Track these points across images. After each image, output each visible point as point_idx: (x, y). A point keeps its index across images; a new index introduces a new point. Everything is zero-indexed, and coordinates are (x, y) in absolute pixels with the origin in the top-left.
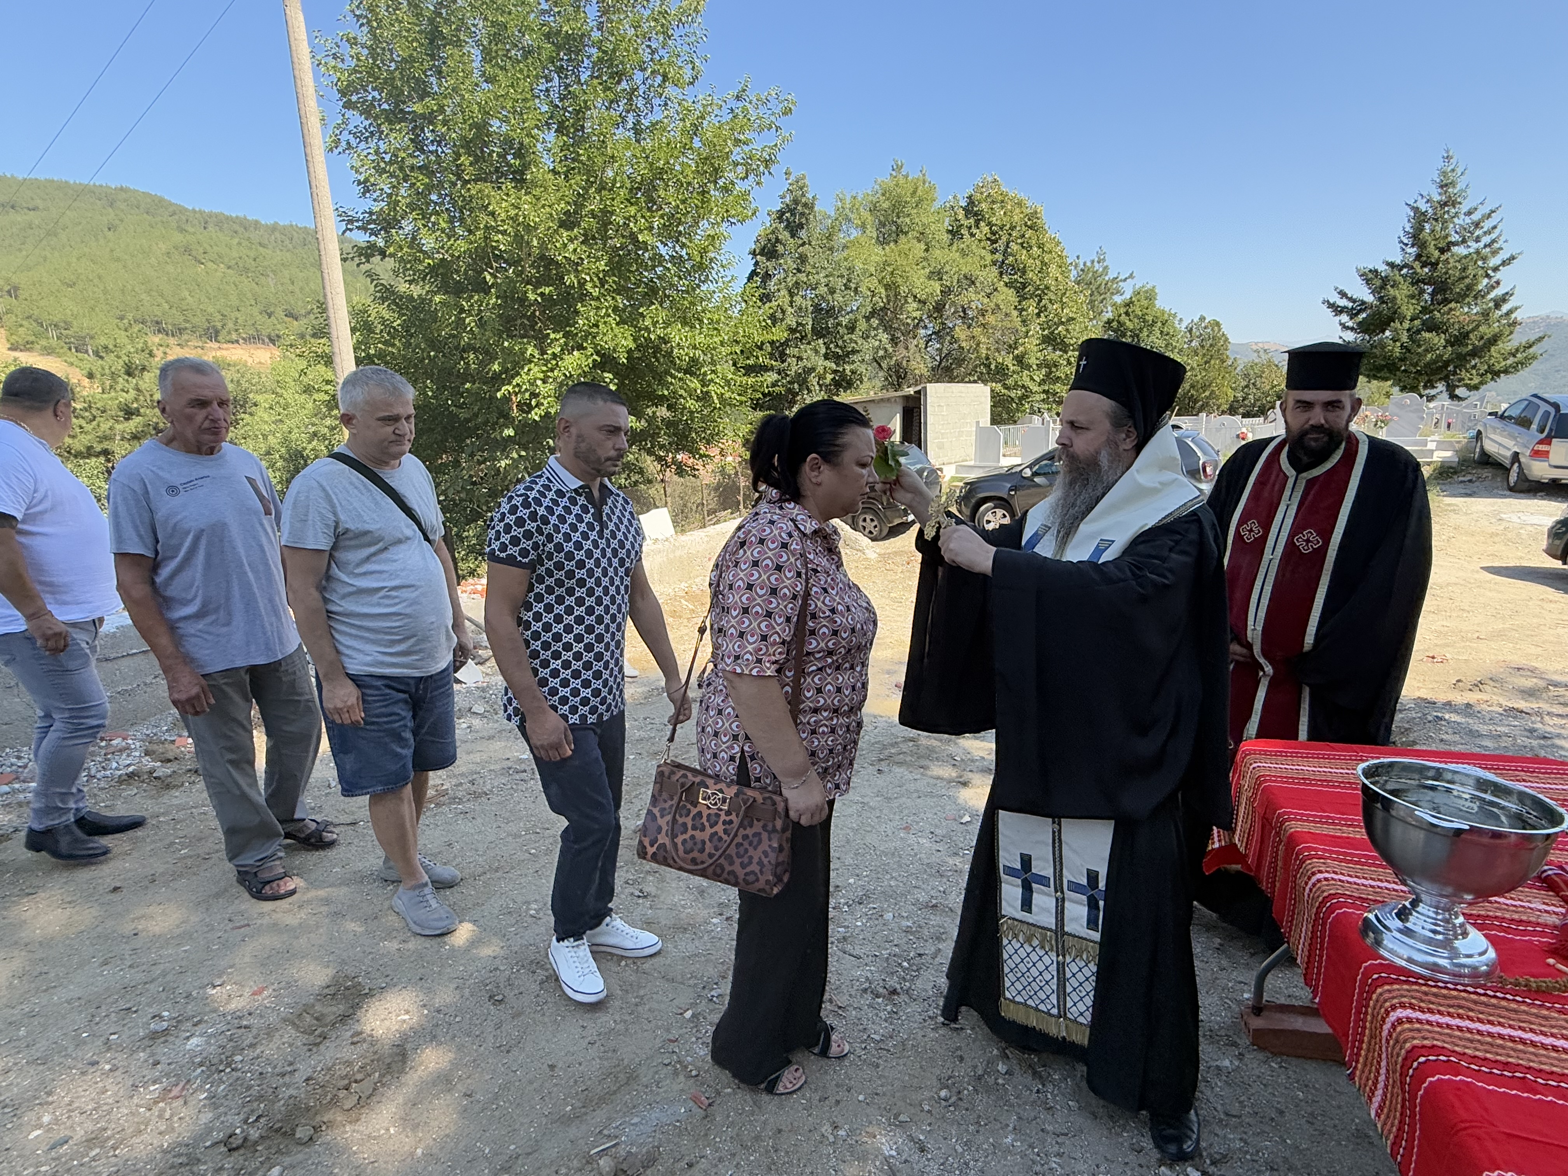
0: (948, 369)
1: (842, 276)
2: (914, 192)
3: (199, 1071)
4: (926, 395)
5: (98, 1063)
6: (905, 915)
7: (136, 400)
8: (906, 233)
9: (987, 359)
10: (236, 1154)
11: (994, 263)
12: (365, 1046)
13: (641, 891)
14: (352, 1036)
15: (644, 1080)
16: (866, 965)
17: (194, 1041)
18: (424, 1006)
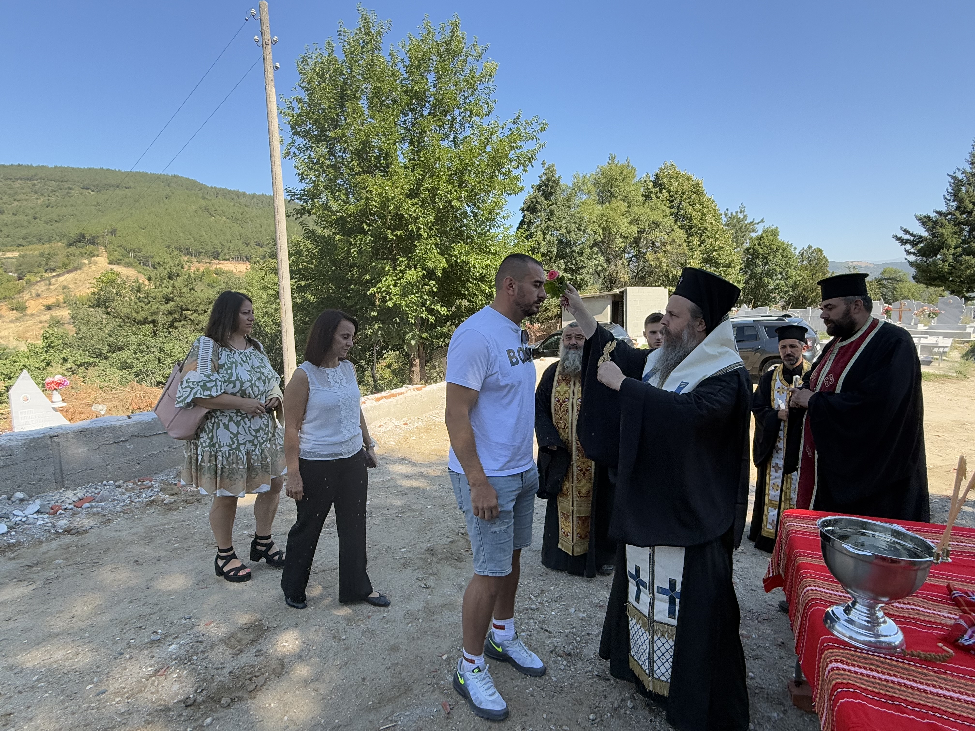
0: (643, 278)
1: (576, 223)
2: (622, 173)
3: (174, 662)
4: (626, 294)
5: (123, 654)
6: (582, 610)
7: (172, 292)
8: (616, 197)
9: (667, 272)
10: (189, 708)
11: (671, 214)
12: (262, 657)
13: (425, 584)
14: (256, 652)
15: (415, 692)
16: (555, 637)
17: (173, 647)
18: (296, 639)
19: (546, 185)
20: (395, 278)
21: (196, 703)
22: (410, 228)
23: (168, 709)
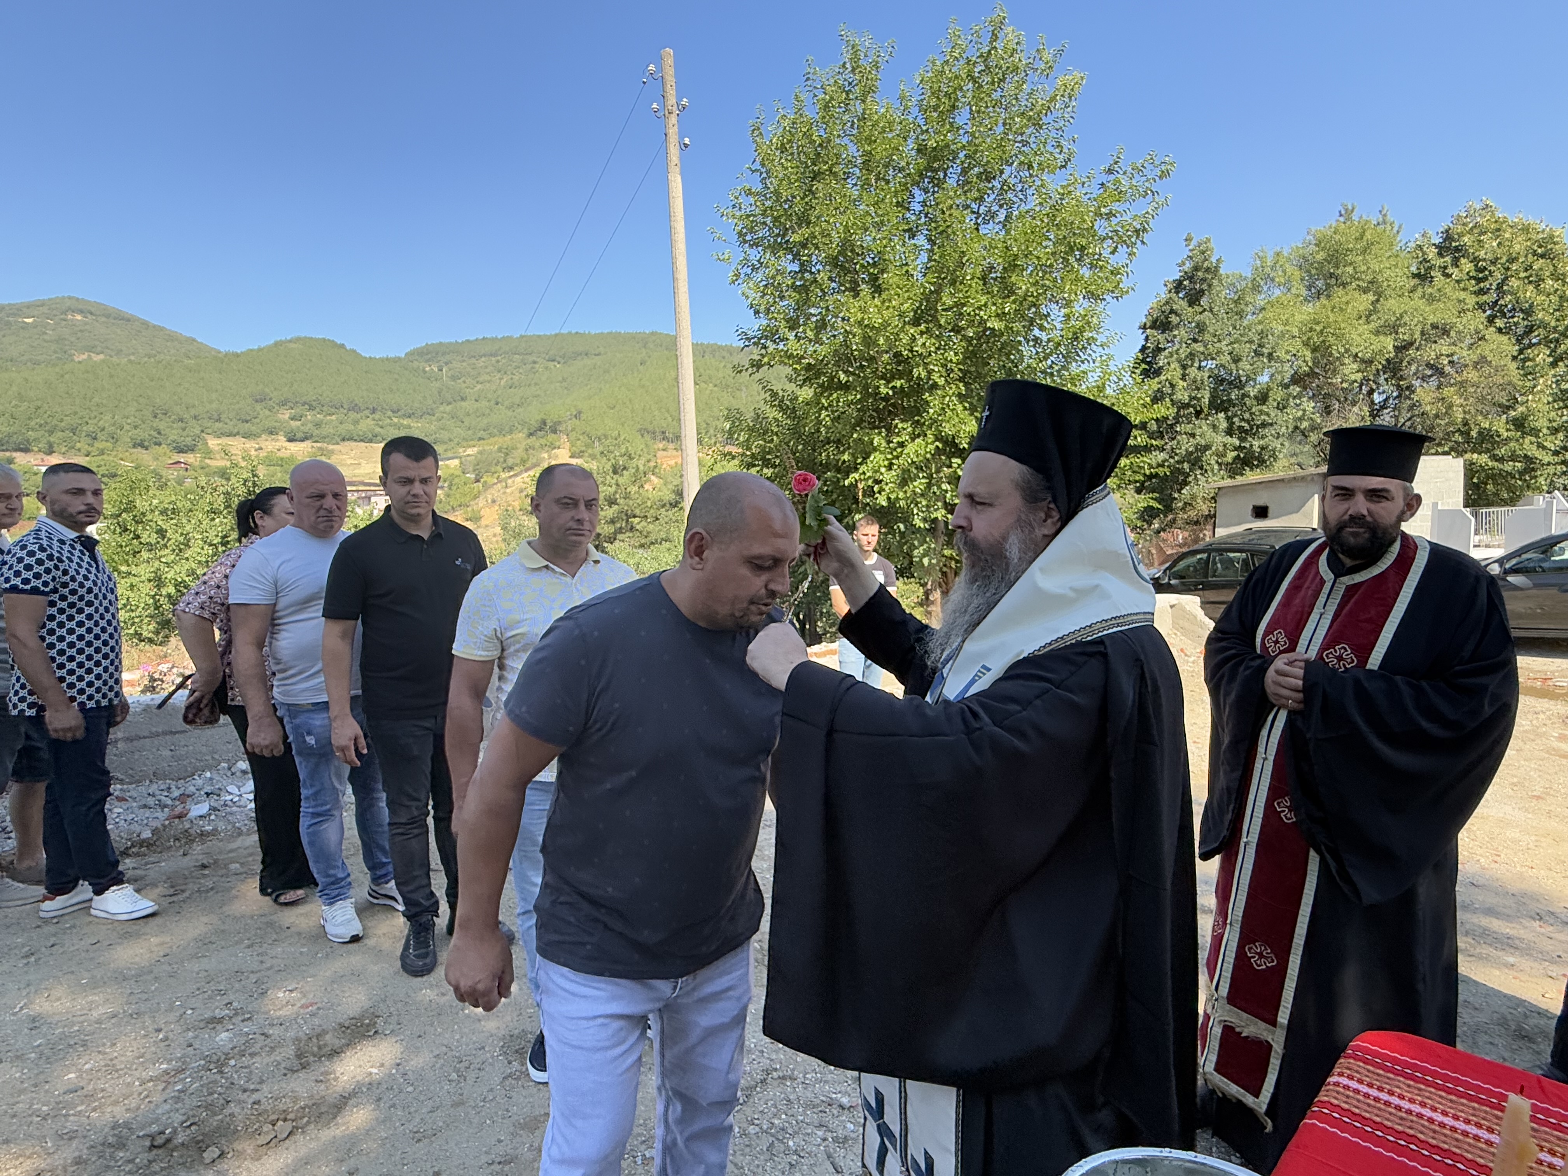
1: (1251, 342)
2: (1362, 236)
8: (1346, 285)
9: (1466, 423)
10: (154, 1152)
17: (224, 1035)
18: (398, 1065)
19: (1191, 278)
20: (889, 456)
21: (170, 1146)
22: (915, 373)
23: (121, 1145)
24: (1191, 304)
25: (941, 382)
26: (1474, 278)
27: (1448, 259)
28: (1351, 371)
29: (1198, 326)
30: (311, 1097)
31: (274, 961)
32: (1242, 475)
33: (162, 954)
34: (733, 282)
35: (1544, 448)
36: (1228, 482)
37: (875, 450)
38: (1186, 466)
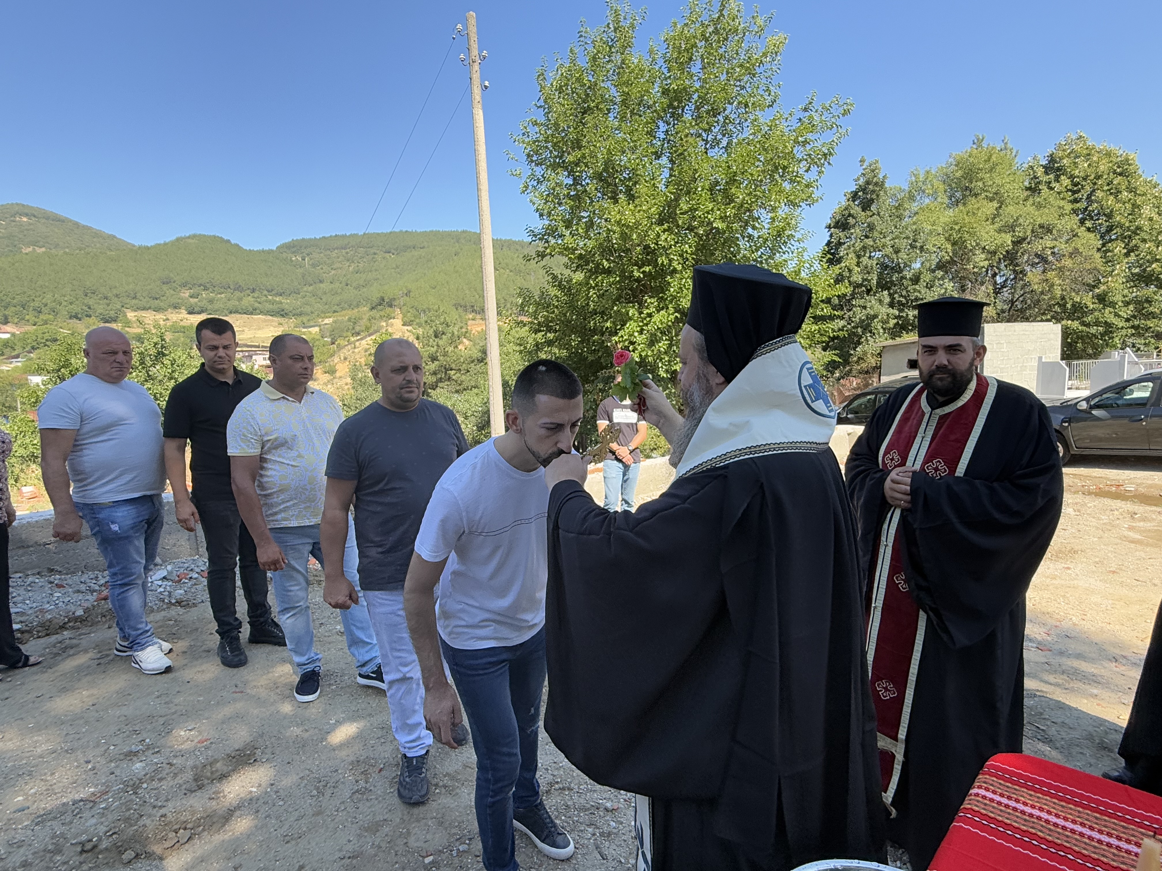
1: (908, 238)
3: (118, 787)
7: (437, 351)
8: (977, 196)
10: (83, 855)
12: (214, 803)
14: (215, 793)
17: (138, 765)
18: (272, 785)
19: (864, 190)
20: (641, 324)
21: (97, 850)
22: (660, 261)
23: (58, 850)
24: (864, 210)
25: (679, 268)
26: (1070, 190)
27: (1052, 176)
28: (980, 259)
29: (869, 226)
30: (205, 811)
31: (178, 707)
32: (900, 337)
33: (91, 703)
34: (524, 192)
35: (1119, 316)
36: (890, 342)
37: (630, 319)
38: (859, 330)
